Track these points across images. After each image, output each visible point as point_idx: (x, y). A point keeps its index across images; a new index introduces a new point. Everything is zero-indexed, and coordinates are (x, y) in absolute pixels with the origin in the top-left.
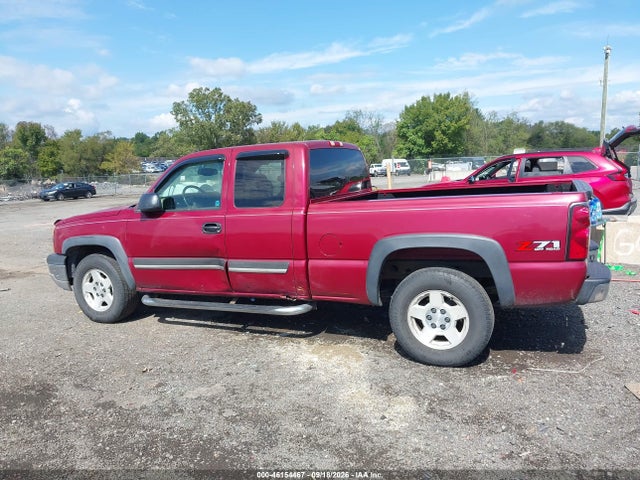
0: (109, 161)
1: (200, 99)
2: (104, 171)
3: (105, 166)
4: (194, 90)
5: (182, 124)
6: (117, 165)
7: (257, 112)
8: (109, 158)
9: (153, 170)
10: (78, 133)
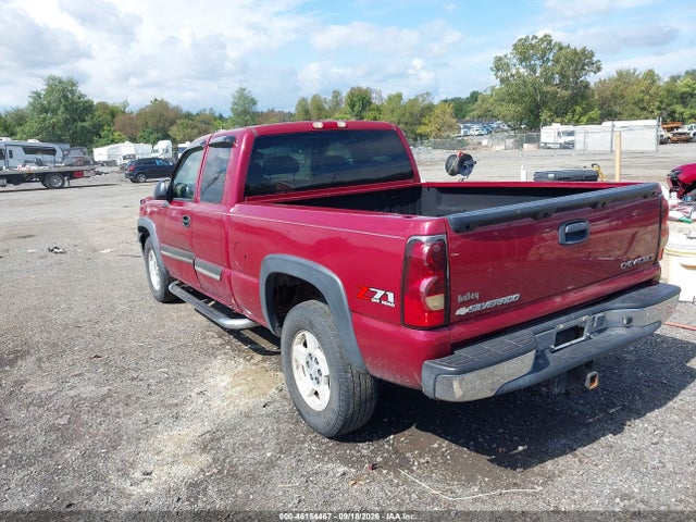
0: (425, 124)
1: (524, 50)
2: (421, 135)
3: (422, 129)
4: (520, 40)
5: (502, 81)
6: (433, 128)
7: (595, 59)
8: (426, 121)
9: (477, 133)
10: (399, 96)
